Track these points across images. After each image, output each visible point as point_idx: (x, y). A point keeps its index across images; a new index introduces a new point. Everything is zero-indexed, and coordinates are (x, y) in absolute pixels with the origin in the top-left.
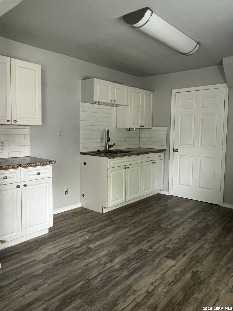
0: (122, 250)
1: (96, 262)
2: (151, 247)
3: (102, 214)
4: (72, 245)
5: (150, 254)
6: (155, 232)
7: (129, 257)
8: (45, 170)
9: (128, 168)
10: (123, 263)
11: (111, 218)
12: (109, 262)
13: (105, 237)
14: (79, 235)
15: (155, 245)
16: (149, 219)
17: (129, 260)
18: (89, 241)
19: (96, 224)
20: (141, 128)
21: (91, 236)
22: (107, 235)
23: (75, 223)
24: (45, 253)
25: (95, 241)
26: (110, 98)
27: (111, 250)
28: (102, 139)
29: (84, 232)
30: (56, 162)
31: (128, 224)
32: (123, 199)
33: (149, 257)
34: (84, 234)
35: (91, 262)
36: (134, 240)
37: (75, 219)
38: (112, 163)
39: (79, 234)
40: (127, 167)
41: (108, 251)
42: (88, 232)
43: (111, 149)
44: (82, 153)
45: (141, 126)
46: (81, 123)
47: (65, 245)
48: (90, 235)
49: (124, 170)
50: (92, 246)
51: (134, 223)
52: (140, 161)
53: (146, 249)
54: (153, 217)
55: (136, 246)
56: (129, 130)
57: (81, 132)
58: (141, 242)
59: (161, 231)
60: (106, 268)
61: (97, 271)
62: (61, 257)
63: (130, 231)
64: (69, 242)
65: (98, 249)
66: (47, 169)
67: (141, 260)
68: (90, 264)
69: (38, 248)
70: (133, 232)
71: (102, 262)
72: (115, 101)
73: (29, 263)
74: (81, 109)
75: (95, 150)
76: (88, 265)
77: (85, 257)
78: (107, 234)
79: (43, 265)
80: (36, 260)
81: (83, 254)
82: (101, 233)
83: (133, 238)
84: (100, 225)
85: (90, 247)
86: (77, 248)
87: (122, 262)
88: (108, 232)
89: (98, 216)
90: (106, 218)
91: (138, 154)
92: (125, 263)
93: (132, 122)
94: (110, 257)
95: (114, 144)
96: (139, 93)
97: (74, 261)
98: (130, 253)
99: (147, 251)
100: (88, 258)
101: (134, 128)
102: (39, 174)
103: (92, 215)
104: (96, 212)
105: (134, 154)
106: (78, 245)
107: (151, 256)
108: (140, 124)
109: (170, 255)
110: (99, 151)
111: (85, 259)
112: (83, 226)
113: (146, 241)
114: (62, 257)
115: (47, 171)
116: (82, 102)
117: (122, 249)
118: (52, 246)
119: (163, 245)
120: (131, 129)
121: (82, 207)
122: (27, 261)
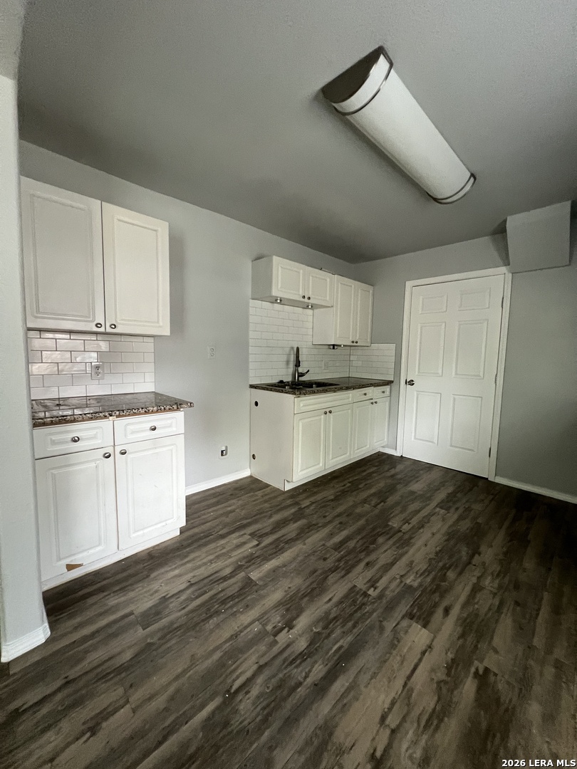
0: (313, 589)
1: (256, 628)
2: (373, 583)
3: (284, 493)
4: (217, 569)
5: (374, 603)
6: (380, 540)
7: (327, 613)
8: (169, 422)
9: (330, 412)
10: (315, 633)
11: (297, 503)
12: (284, 628)
13: (282, 550)
14: (235, 542)
15: (381, 577)
16: (367, 506)
17: (328, 622)
18: (251, 560)
19: (271, 517)
20: (354, 345)
21: (258, 545)
22: (287, 546)
23: (233, 511)
24: (156, 591)
25: (263, 560)
26: (301, 293)
27: (292, 589)
28: (288, 362)
29: (245, 534)
30: (191, 405)
31: (328, 519)
32: (321, 465)
33: (371, 613)
34: (244, 540)
35: (246, 627)
36: (339, 560)
37: (235, 504)
38: (302, 405)
39: (234, 539)
40: (328, 411)
41: (285, 591)
42: (253, 535)
43: (301, 379)
44: (252, 386)
45: (353, 342)
46: (251, 334)
47: (203, 568)
48: (255, 543)
49: (322, 416)
50: (255, 575)
51: (338, 516)
52: (350, 399)
53: (364, 588)
54: (373, 503)
55: (343, 577)
56: (334, 348)
57: (251, 350)
58: (353, 566)
59: (391, 537)
60: (276, 650)
61: (254, 659)
62: (184, 608)
63: (331, 535)
64: (211, 561)
65: (265, 585)
66: (173, 418)
67: (354, 626)
68: (242, 634)
69: (148, 576)
70: (337, 539)
71: (269, 628)
72: (309, 298)
73: (115, 622)
74: (251, 311)
75: (275, 381)
76: (236, 637)
77: (235, 610)
78: (287, 542)
79: (140, 632)
80: (131, 613)
81: (232, 597)
82: (277, 539)
83: (337, 555)
84: (277, 517)
85: (250, 579)
86: (225, 579)
87: (312, 630)
88: (288, 537)
89: (276, 497)
90: (289, 502)
91: (348, 388)
92: (319, 633)
93: (338, 336)
94: (288, 610)
95: (308, 371)
96: (351, 286)
97: (210, 622)
98: (330, 600)
99: (365, 594)
100: (242, 613)
101: (340, 346)
102: (154, 429)
103: (266, 495)
104: (274, 487)
105: (341, 389)
106: (227, 571)
107: (374, 611)
108: (351, 339)
109: (415, 611)
110: (281, 382)
111: (234, 614)
112: (247, 519)
113: (362, 565)
114: (187, 606)
115: (174, 422)
116: (253, 299)
117: (314, 585)
118: (177, 572)
119: (398, 577)
120: (336, 347)
121: (251, 477)
122: (112, 618)
